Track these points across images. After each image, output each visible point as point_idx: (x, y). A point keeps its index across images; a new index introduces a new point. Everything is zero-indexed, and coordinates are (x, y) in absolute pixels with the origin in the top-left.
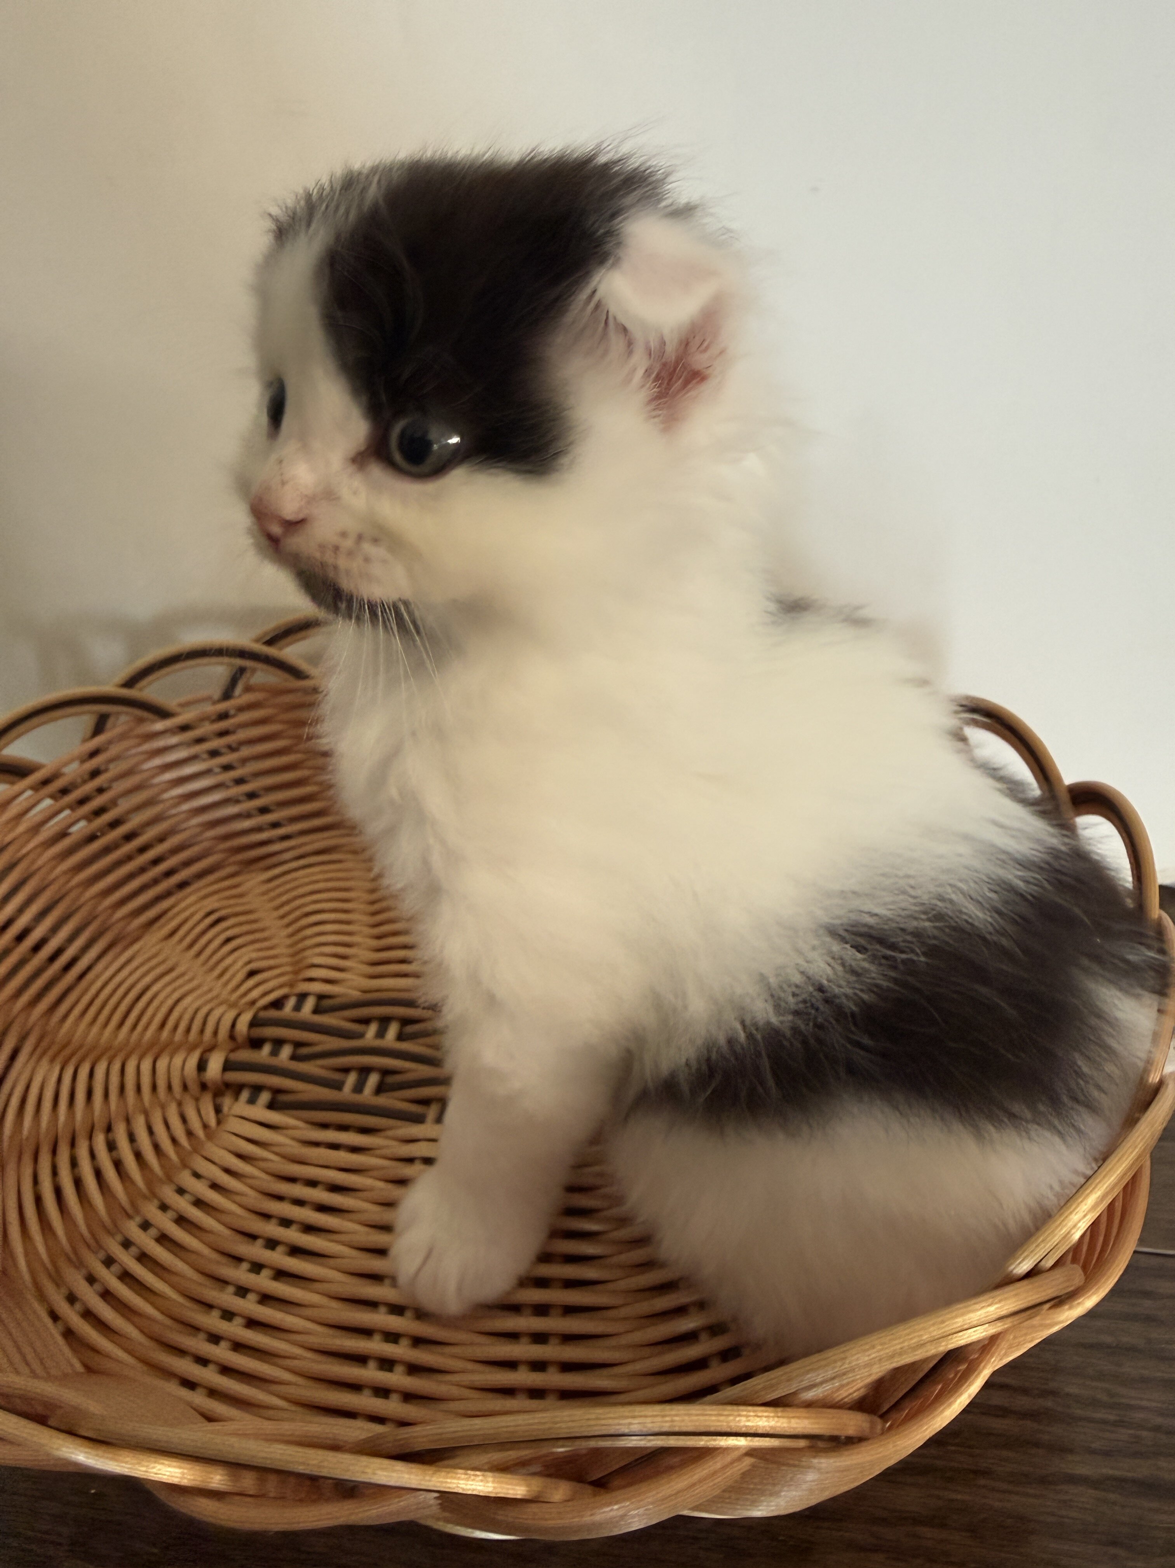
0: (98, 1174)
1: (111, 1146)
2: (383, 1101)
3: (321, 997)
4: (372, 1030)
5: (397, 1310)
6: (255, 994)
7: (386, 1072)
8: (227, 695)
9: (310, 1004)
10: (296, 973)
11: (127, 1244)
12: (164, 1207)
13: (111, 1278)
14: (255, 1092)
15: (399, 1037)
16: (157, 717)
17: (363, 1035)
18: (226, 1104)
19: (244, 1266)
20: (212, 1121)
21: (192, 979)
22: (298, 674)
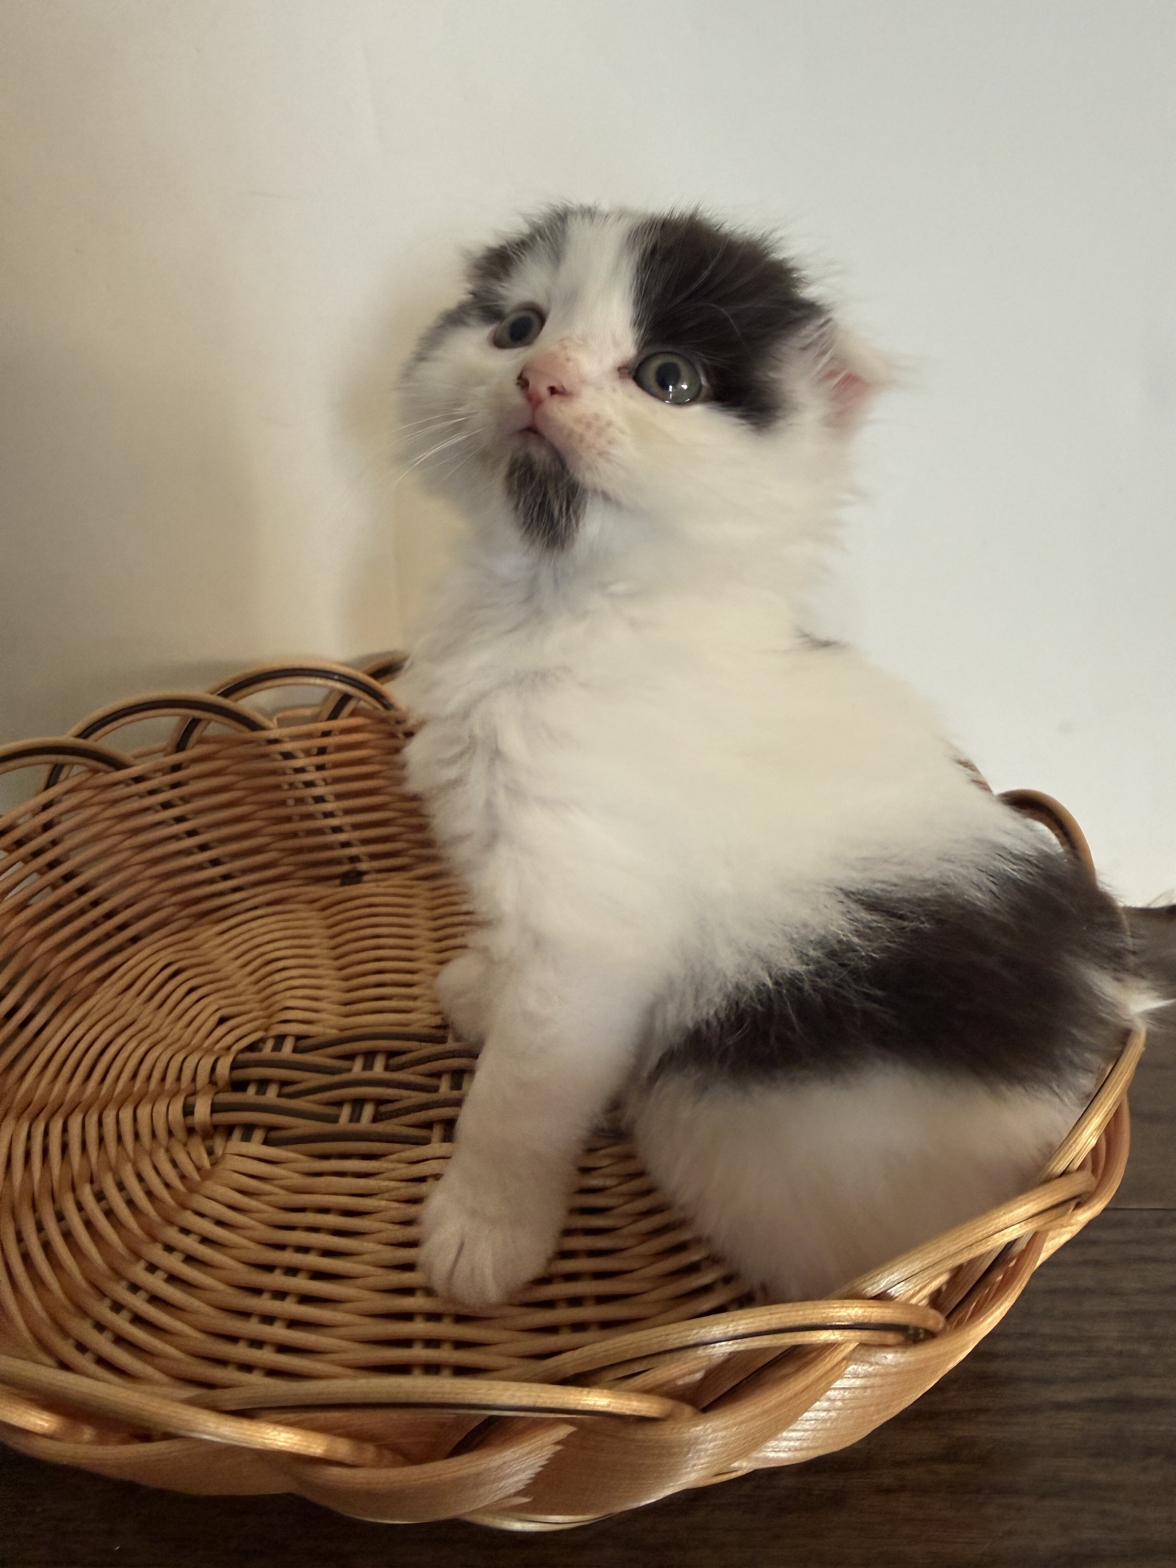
0: (88, 1224)
1: (100, 1196)
2: (383, 1127)
3: (299, 1038)
4: (358, 1065)
5: (433, 1317)
6: (229, 1039)
7: (379, 1102)
8: (180, 746)
9: (288, 1045)
10: (270, 1016)
11: (135, 1288)
12: (169, 1248)
13: (122, 1323)
14: (248, 1130)
15: (387, 1068)
16: (110, 769)
17: (349, 1070)
18: (219, 1145)
19: (266, 1296)
20: (206, 1162)
21: (157, 1030)
22: (253, 725)
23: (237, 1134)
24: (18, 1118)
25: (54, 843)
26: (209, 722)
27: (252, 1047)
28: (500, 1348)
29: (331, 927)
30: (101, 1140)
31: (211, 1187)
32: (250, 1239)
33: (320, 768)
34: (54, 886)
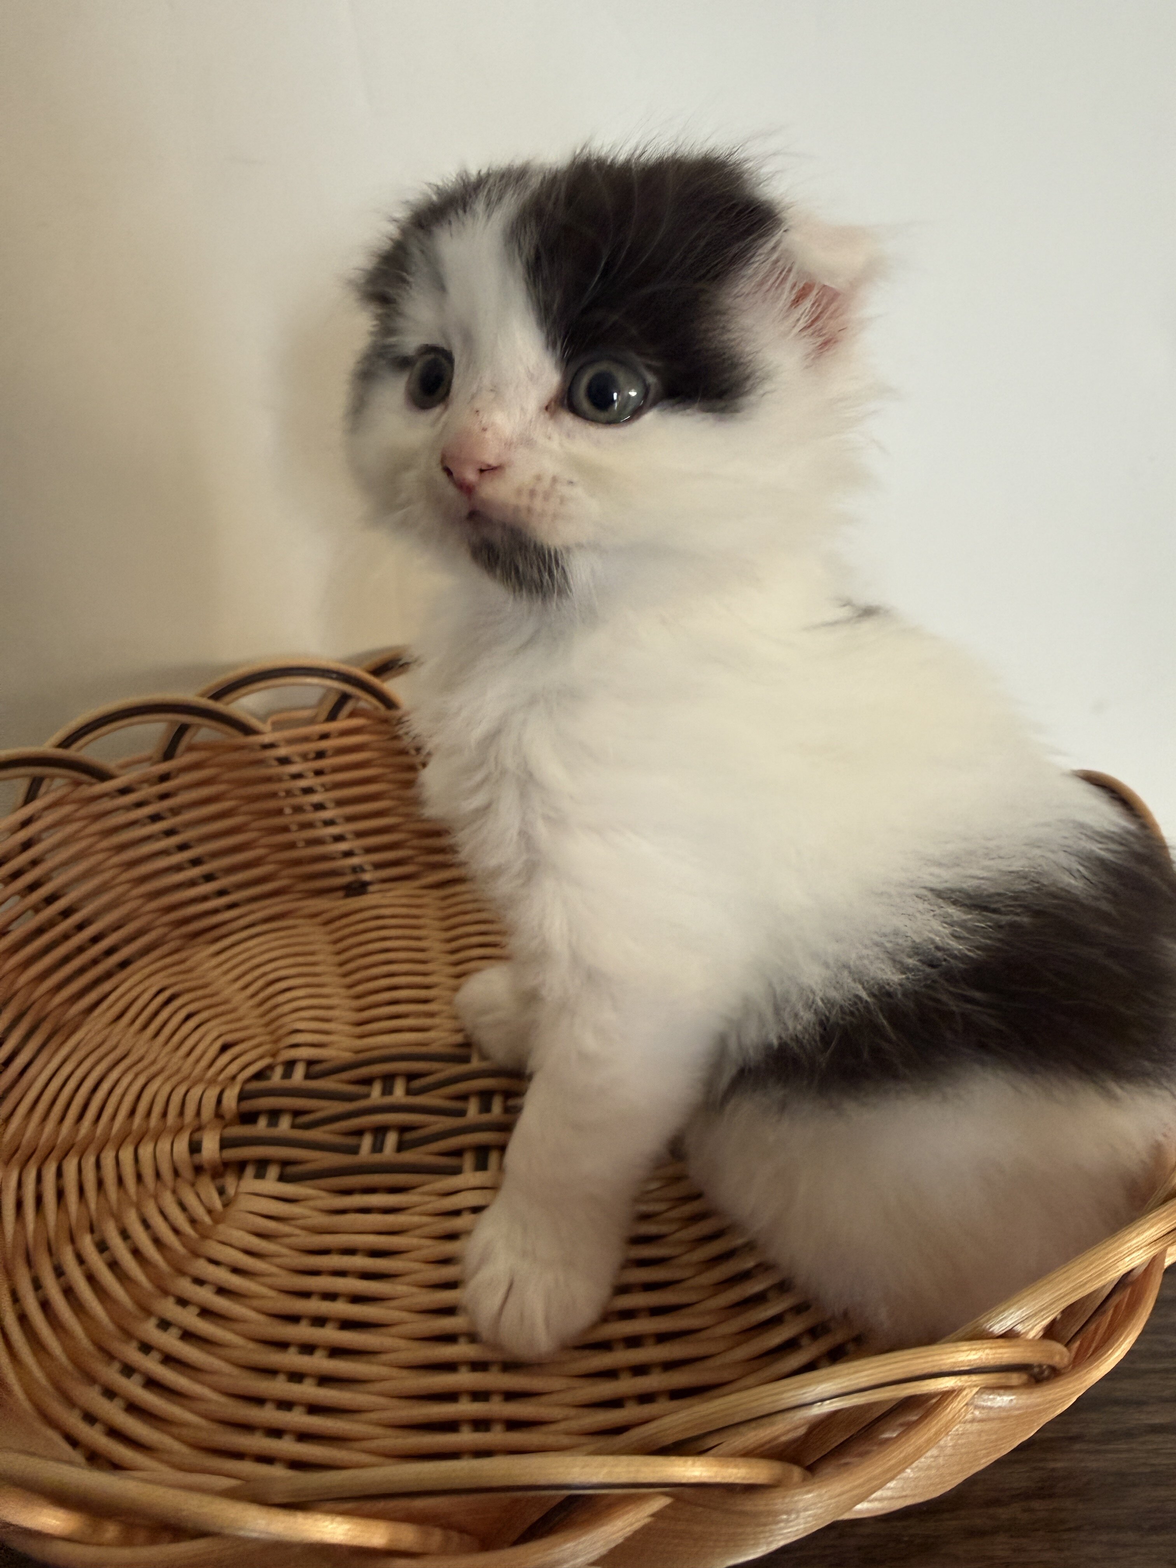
0: (91, 1278)
1: (102, 1247)
2: (409, 1157)
3: (310, 1063)
4: (376, 1090)
5: (478, 1366)
6: (233, 1068)
7: (403, 1129)
9: (299, 1071)
10: (277, 1041)
11: (146, 1348)
12: (183, 1302)
13: (134, 1388)
14: (261, 1166)
15: (409, 1092)
16: (94, 780)
17: (367, 1096)
18: (230, 1183)
19: (292, 1350)
20: (217, 1204)
21: (153, 1063)
22: (247, 730)
23: (250, 1171)
24: (7, 1163)
25: (34, 863)
26: (199, 726)
27: (259, 1076)
28: (554, 1398)
29: (336, 942)
30: (100, 1184)
31: (225, 1231)
32: (271, 1287)
33: (319, 773)
34: (36, 909)
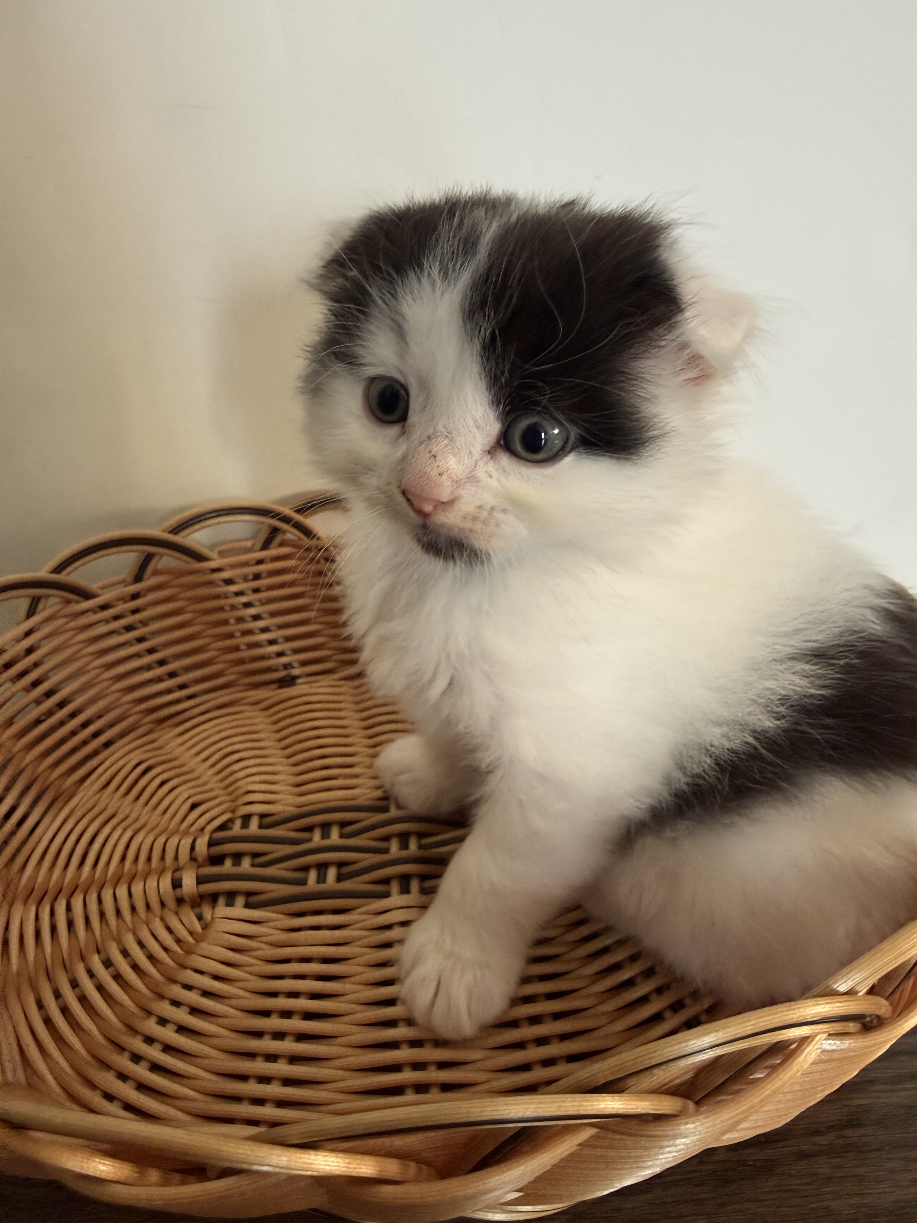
0: (100, 988)
1: (108, 963)
2: (348, 885)
3: (262, 816)
4: (317, 836)
5: (415, 1043)
6: (202, 821)
7: (341, 864)
8: (138, 578)
9: (254, 823)
10: (234, 801)
11: (149, 1040)
12: (176, 1003)
13: (142, 1072)
14: (231, 897)
15: (342, 836)
16: (80, 599)
17: (310, 840)
18: (207, 912)
19: (267, 1037)
20: (198, 927)
21: (137, 820)
22: (199, 557)
23: (221, 901)
24: (26, 902)
25: (36, 665)
26: (162, 555)
27: (222, 827)
28: (477, 1065)
29: (276, 723)
30: (102, 915)
31: (206, 947)
32: (246, 990)
33: (256, 591)
34: (38, 702)
